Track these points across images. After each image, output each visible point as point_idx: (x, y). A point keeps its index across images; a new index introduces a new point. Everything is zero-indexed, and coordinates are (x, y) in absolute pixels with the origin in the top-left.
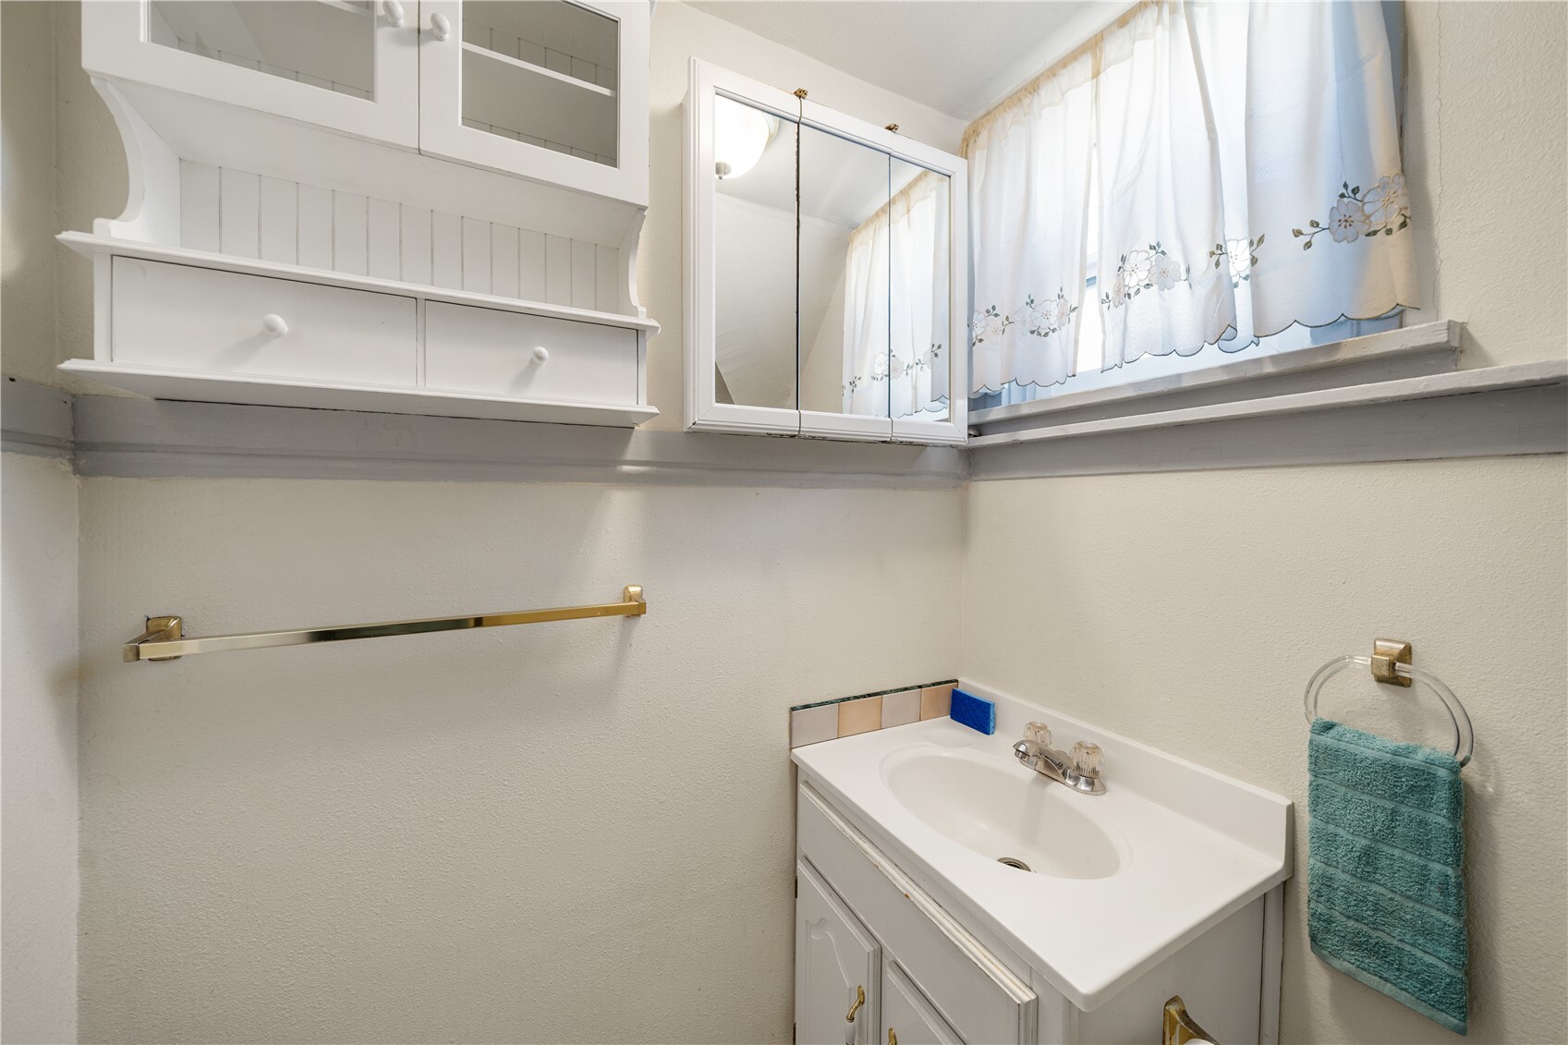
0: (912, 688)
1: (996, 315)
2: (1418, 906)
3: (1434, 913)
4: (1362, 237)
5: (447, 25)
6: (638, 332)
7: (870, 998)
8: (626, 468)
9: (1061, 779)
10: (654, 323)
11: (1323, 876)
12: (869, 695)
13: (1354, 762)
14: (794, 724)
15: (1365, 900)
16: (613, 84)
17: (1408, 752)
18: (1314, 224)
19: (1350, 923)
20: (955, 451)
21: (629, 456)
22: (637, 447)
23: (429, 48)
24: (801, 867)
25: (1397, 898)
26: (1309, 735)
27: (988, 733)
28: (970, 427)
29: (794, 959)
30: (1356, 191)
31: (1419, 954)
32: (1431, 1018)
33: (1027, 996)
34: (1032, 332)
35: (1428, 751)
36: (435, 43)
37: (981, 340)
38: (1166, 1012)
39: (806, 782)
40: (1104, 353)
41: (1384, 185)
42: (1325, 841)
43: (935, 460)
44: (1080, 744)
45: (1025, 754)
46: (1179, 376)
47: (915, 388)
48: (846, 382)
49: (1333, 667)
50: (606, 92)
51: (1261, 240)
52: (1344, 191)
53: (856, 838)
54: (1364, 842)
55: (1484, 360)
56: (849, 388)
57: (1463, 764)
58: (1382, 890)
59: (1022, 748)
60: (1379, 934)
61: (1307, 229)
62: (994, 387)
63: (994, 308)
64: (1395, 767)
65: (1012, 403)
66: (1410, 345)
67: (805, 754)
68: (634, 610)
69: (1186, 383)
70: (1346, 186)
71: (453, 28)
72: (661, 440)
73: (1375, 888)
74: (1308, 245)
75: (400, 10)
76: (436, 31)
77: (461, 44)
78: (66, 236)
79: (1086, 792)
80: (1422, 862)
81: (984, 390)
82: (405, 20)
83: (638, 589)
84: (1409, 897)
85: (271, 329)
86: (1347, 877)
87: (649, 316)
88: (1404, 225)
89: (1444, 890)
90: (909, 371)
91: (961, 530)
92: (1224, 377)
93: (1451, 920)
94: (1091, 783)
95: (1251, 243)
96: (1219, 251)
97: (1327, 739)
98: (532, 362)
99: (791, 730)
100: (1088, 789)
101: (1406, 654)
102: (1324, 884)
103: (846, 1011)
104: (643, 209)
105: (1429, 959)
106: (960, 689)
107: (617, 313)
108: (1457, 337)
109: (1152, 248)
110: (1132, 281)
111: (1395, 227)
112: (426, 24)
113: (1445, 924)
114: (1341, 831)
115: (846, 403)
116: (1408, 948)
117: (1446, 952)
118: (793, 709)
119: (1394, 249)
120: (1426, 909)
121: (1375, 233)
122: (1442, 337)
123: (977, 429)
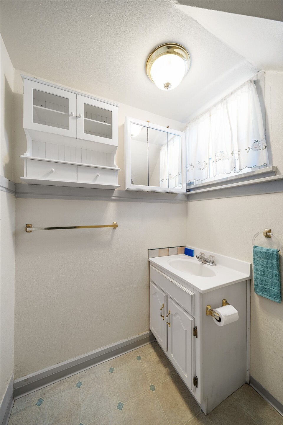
0: (176, 247)
1: (192, 166)
2: (272, 280)
3: (275, 281)
4: (258, 150)
5: (81, 115)
6: (116, 170)
7: (165, 306)
8: (113, 198)
9: (206, 263)
10: (119, 169)
11: (256, 277)
12: (166, 248)
13: (260, 253)
14: (149, 253)
15: (263, 280)
16: (111, 123)
17: (270, 250)
18: (249, 148)
19: (261, 285)
20: (184, 195)
21: (114, 196)
22: (115, 194)
23: (78, 119)
24: (151, 283)
25: (269, 279)
26: (253, 249)
27: (192, 256)
28: (187, 190)
29: (150, 303)
30: (257, 141)
31: (272, 289)
32: (274, 301)
33: (193, 294)
34: (199, 169)
35: (273, 249)
36: (79, 119)
37: (189, 171)
38: (223, 302)
39: (152, 265)
40: (213, 173)
41: (262, 141)
42: (256, 269)
43: (180, 197)
44: (210, 256)
45: (198, 257)
46: (227, 178)
47: (175, 182)
48: (160, 181)
49: (257, 235)
50: (110, 125)
51: (240, 151)
52: (255, 141)
53: (162, 273)
54: (263, 269)
55: (280, 174)
56: (161, 182)
57: (279, 251)
58: (266, 278)
59: (198, 256)
60: (266, 286)
61: (248, 149)
62: (192, 181)
63: (191, 164)
64: (267, 253)
65: (196, 184)
66: (266, 171)
67: (151, 259)
68: (115, 227)
69: (229, 179)
70: (255, 140)
71: (82, 115)
72: (120, 192)
73: (265, 277)
74: (248, 152)
75: (73, 113)
76: (79, 117)
77: (84, 118)
78: (21, 156)
79: (211, 265)
80: (272, 271)
81: (189, 182)
82: (74, 114)
83: (116, 223)
84: (270, 278)
85: (52, 171)
86: (260, 276)
87: (118, 167)
88: (265, 148)
89: (276, 276)
90: (174, 178)
91: (186, 213)
92: (235, 178)
93: (277, 281)
94: (212, 263)
95: (238, 151)
96: (233, 153)
97: (256, 249)
98: (96, 176)
99: (148, 254)
100: (212, 264)
101: (270, 231)
102: (257, 277)
103: (161, 309)
104: (117, 147)
105: (274, 290)
106: (187, 248)
107: (111, 167)
108: (275, 169)
109: (221, 152)
110: (217, 159)
111: (264, 148)
112: (78, 115)
113: (276, 282)
114: (259, 267)
115: (161, 185)
116: (270, 288)
117: (277, 288)
118: (149, 250)
119: (264, 153)
120: (273, 280)
121: (261, 149)
122: (271, 170)
123: (189, 190)
